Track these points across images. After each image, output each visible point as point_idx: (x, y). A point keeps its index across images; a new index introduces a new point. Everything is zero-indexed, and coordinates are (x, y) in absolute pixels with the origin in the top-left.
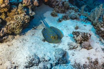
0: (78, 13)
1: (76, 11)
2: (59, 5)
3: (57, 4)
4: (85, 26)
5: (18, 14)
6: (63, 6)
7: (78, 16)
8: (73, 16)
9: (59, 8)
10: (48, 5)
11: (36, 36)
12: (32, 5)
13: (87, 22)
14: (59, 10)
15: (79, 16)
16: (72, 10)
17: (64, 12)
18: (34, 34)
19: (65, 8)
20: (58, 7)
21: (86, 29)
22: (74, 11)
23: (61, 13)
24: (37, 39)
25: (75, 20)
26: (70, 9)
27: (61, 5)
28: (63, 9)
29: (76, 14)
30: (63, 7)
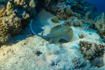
0: (81, 20)
1: (79, 18)
2: (61, 11)
3: (59, 10)
4: (90, 34)
5: (6, 15)
6: (65, 12)
7: (81, 23)
8: (77, 23)
9: (60, 15)
10: (49, 11)
11: (29, 45)
12: (26, 6)
13: (90, 30)
14: (61, 17)
15: (83, 23)
16: (74, 17)
17: (65, 19)
18: (26, 43)
19: (67, 14)
20: (59, 13)
21: (92, 38)
22: (76, 18)
23: (63, 20)
24: (28, 51)
25: (78, 28)
26: (73, 16)
27: (62, 11)
28: (65, 16)
29: (80, 21)
30: (65, 14)
